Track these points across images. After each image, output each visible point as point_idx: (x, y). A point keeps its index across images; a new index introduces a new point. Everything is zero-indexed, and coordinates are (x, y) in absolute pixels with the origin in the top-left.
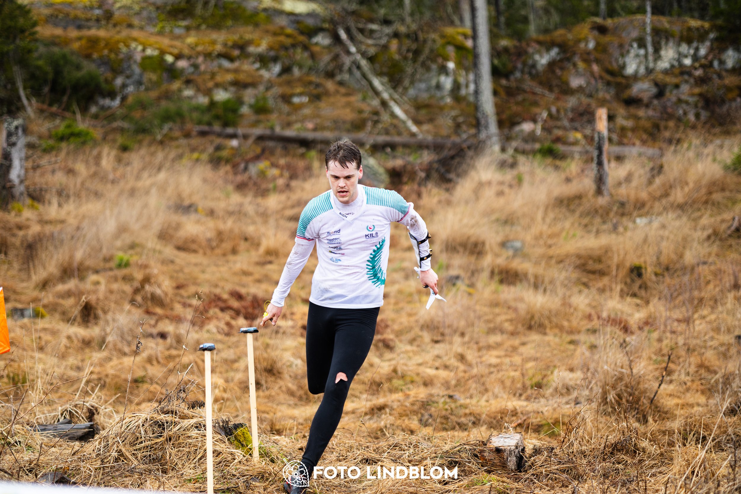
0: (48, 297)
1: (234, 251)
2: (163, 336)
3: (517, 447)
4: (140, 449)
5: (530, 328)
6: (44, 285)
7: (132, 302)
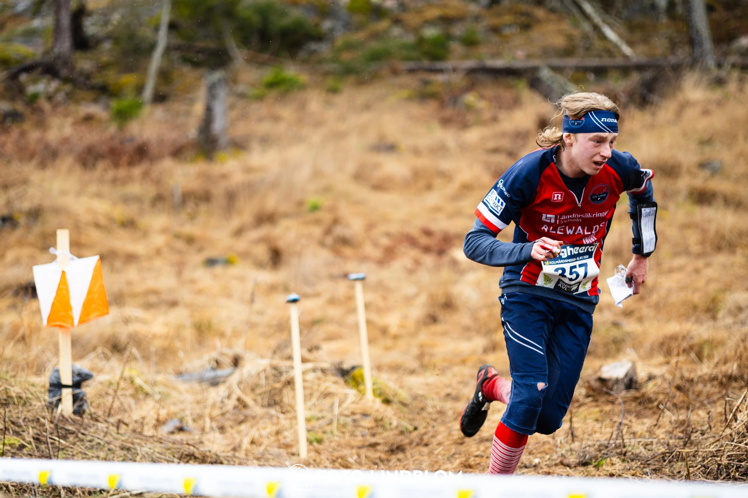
0: (241, 244)
1: (429, 187)
2: (345, 276)
3: (626, 375)
4: (260, 394)
5: (719, 249)
6: (239, 232)
7: (322, 244)
